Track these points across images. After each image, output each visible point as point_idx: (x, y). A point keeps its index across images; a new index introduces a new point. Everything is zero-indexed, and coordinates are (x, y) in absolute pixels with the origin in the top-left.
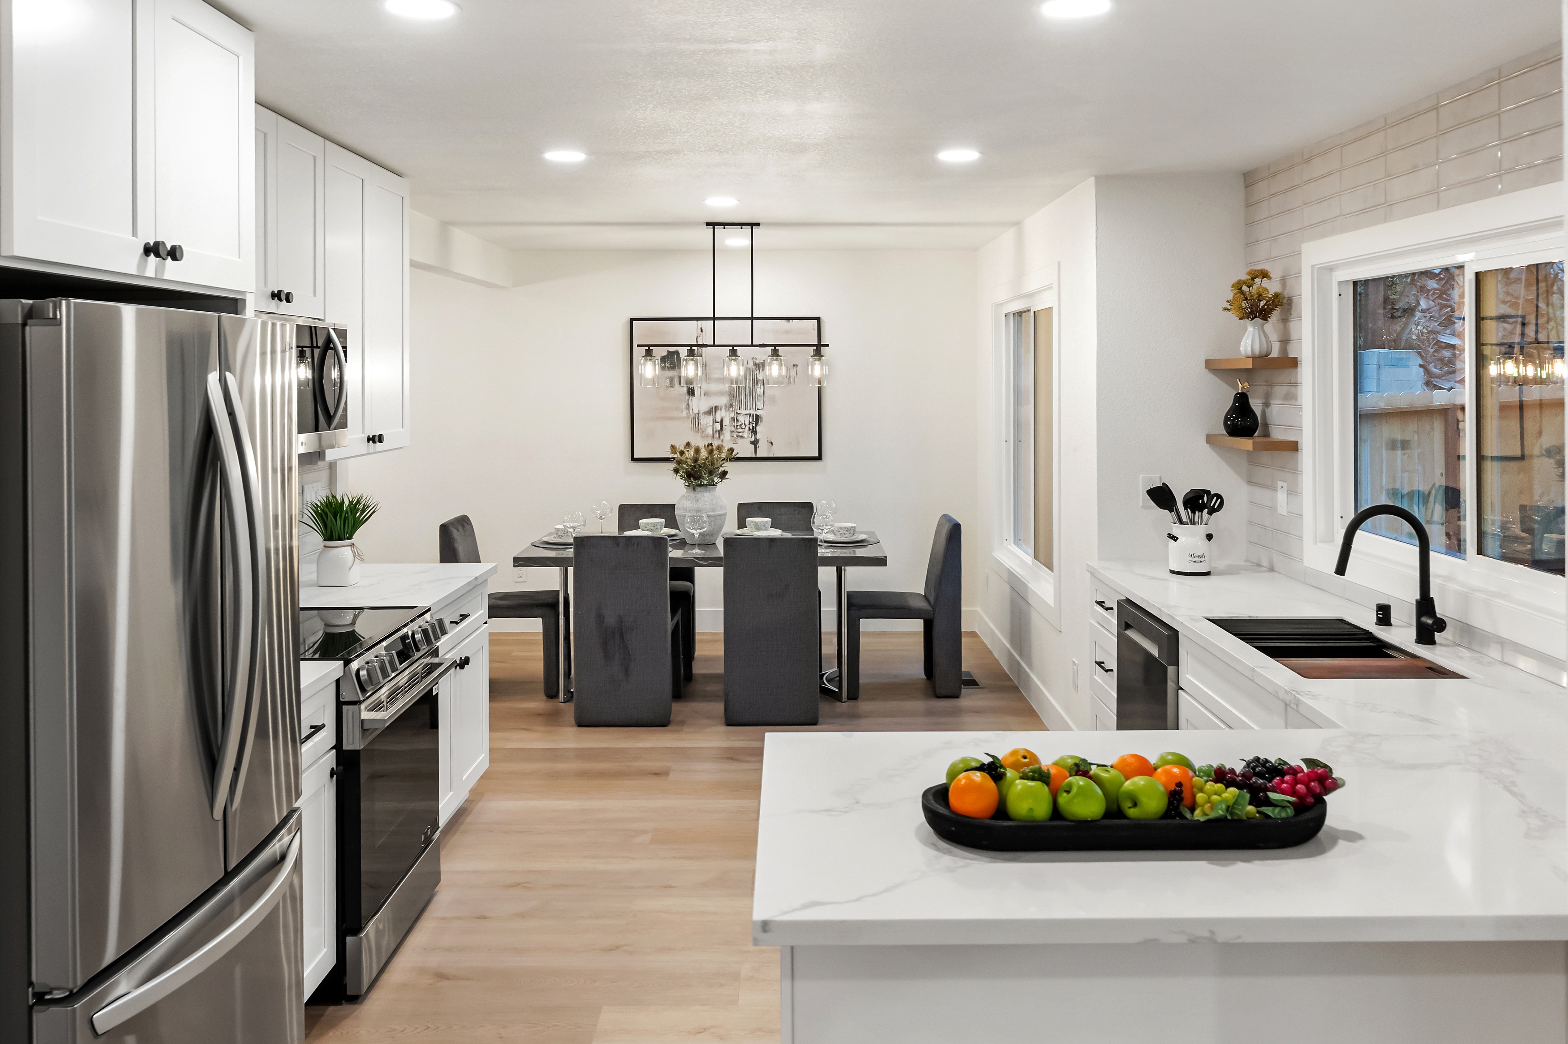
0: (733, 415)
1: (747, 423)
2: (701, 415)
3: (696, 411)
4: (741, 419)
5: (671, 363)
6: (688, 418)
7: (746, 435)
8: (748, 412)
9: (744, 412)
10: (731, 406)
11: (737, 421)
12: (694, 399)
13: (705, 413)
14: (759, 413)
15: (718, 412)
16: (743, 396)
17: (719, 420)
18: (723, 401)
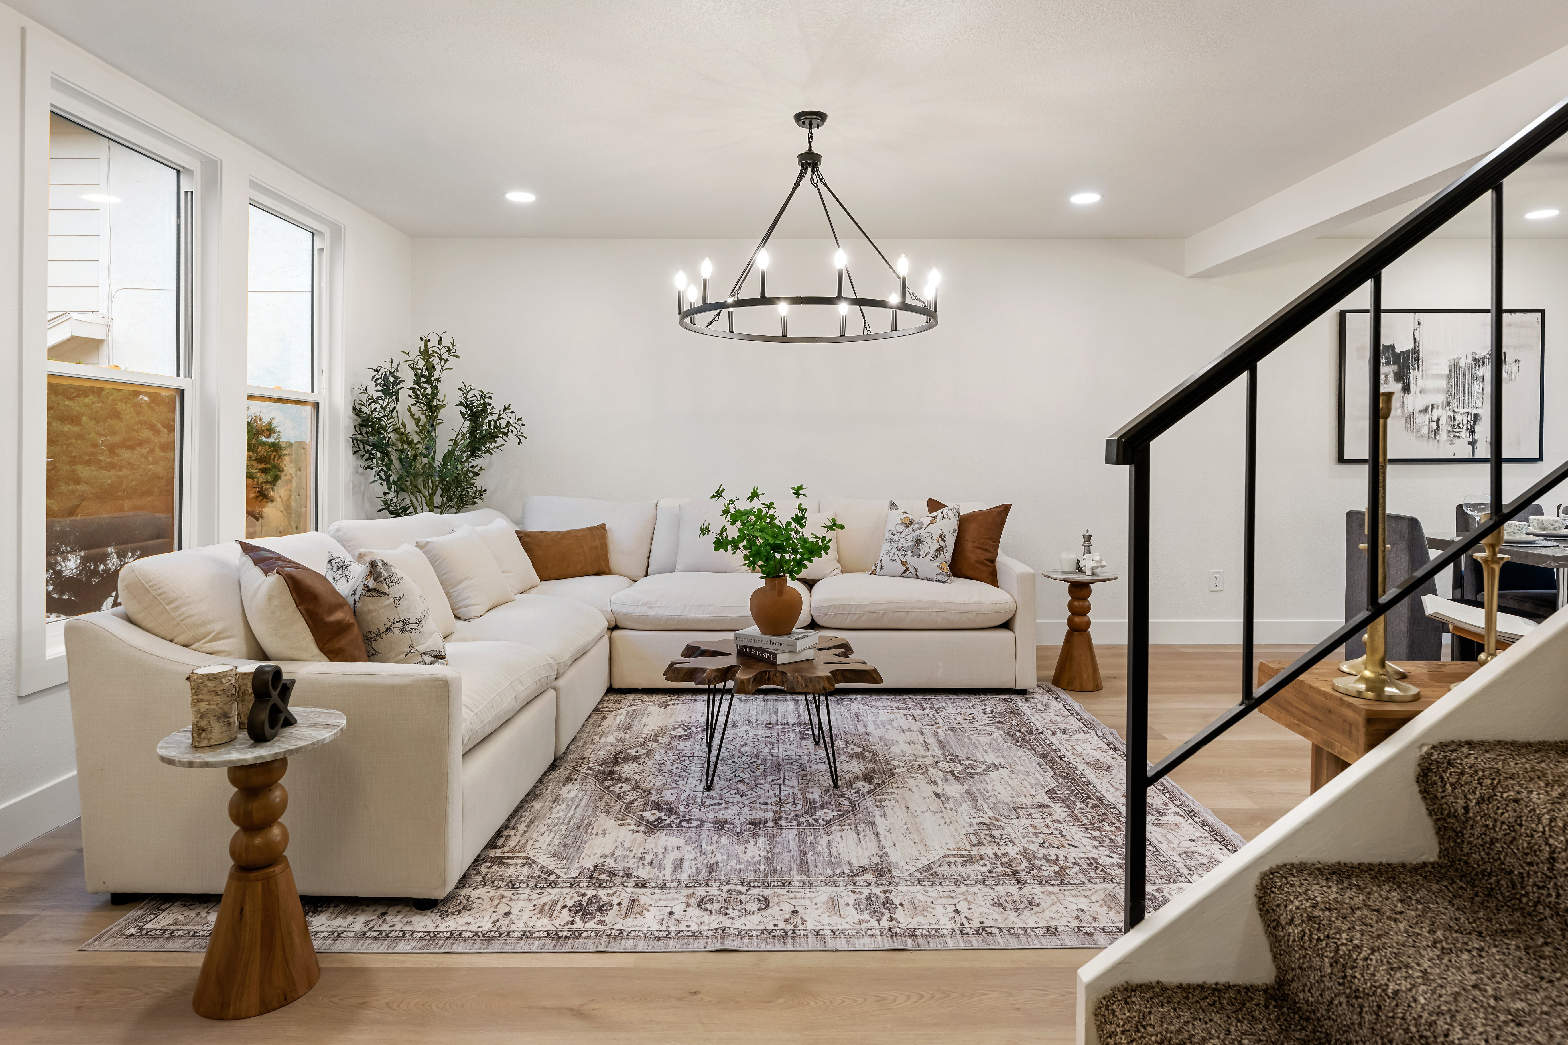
0: (1450, 414)
1: (1465, 422)
2: (1417, 415)
3: (1411, 410)
4: (1459, 417)
5: (1386, 358)
6: (1403, 416)
7: (1463, 435)
8: (1466, 410)
9: (1462, 410)
10: (1448, 404)
11: (1455, 420)
12: (1409, 396)
13: (1421, 412)
14: (1477, 411)
15: (1435, 411)
16: (1461, 394)
17: (1435, 419)
18: (1440, 398)
